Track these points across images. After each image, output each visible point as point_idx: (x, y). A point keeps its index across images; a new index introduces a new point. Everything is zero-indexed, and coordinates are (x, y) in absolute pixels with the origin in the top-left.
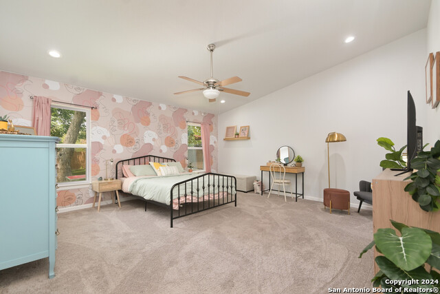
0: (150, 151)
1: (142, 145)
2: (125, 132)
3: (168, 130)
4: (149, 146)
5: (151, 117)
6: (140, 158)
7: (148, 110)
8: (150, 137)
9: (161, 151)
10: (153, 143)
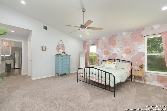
0: (116, 57)
1: (112, 54)
2: (106, 50)
3: (127, 45)
4: (116, 55)
5: (117, 42)
6: (112, 59)
7: (115, 39)
8: (116, 51)
9: (122, 57)
10: (117, 53)
